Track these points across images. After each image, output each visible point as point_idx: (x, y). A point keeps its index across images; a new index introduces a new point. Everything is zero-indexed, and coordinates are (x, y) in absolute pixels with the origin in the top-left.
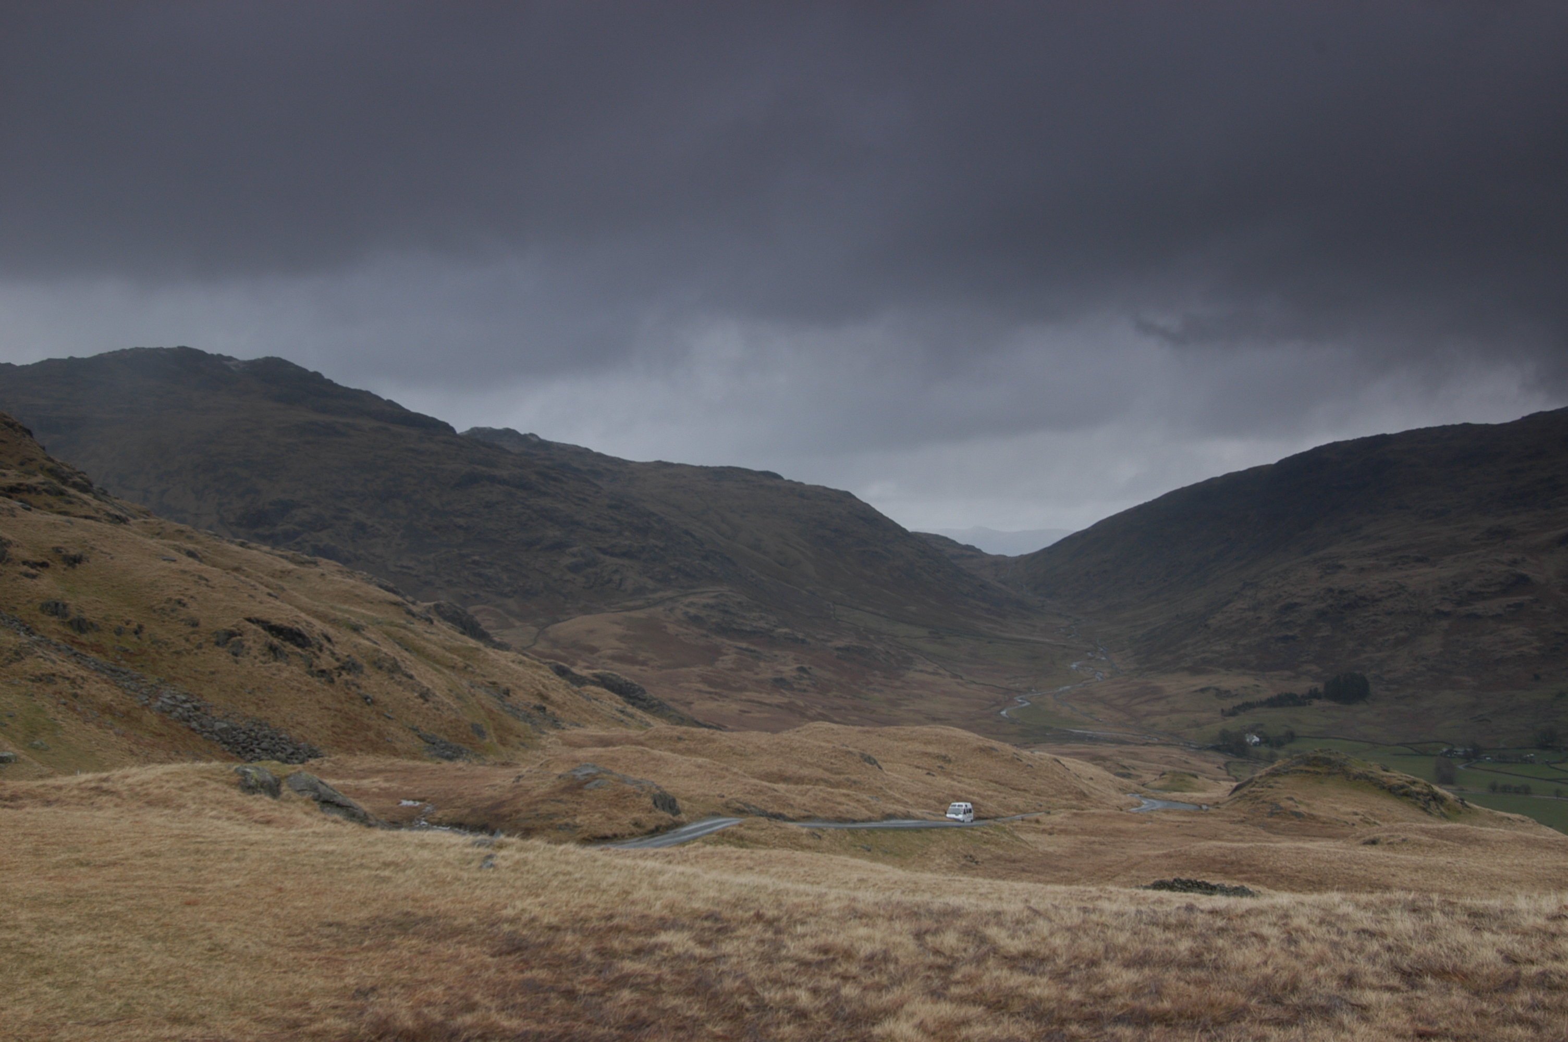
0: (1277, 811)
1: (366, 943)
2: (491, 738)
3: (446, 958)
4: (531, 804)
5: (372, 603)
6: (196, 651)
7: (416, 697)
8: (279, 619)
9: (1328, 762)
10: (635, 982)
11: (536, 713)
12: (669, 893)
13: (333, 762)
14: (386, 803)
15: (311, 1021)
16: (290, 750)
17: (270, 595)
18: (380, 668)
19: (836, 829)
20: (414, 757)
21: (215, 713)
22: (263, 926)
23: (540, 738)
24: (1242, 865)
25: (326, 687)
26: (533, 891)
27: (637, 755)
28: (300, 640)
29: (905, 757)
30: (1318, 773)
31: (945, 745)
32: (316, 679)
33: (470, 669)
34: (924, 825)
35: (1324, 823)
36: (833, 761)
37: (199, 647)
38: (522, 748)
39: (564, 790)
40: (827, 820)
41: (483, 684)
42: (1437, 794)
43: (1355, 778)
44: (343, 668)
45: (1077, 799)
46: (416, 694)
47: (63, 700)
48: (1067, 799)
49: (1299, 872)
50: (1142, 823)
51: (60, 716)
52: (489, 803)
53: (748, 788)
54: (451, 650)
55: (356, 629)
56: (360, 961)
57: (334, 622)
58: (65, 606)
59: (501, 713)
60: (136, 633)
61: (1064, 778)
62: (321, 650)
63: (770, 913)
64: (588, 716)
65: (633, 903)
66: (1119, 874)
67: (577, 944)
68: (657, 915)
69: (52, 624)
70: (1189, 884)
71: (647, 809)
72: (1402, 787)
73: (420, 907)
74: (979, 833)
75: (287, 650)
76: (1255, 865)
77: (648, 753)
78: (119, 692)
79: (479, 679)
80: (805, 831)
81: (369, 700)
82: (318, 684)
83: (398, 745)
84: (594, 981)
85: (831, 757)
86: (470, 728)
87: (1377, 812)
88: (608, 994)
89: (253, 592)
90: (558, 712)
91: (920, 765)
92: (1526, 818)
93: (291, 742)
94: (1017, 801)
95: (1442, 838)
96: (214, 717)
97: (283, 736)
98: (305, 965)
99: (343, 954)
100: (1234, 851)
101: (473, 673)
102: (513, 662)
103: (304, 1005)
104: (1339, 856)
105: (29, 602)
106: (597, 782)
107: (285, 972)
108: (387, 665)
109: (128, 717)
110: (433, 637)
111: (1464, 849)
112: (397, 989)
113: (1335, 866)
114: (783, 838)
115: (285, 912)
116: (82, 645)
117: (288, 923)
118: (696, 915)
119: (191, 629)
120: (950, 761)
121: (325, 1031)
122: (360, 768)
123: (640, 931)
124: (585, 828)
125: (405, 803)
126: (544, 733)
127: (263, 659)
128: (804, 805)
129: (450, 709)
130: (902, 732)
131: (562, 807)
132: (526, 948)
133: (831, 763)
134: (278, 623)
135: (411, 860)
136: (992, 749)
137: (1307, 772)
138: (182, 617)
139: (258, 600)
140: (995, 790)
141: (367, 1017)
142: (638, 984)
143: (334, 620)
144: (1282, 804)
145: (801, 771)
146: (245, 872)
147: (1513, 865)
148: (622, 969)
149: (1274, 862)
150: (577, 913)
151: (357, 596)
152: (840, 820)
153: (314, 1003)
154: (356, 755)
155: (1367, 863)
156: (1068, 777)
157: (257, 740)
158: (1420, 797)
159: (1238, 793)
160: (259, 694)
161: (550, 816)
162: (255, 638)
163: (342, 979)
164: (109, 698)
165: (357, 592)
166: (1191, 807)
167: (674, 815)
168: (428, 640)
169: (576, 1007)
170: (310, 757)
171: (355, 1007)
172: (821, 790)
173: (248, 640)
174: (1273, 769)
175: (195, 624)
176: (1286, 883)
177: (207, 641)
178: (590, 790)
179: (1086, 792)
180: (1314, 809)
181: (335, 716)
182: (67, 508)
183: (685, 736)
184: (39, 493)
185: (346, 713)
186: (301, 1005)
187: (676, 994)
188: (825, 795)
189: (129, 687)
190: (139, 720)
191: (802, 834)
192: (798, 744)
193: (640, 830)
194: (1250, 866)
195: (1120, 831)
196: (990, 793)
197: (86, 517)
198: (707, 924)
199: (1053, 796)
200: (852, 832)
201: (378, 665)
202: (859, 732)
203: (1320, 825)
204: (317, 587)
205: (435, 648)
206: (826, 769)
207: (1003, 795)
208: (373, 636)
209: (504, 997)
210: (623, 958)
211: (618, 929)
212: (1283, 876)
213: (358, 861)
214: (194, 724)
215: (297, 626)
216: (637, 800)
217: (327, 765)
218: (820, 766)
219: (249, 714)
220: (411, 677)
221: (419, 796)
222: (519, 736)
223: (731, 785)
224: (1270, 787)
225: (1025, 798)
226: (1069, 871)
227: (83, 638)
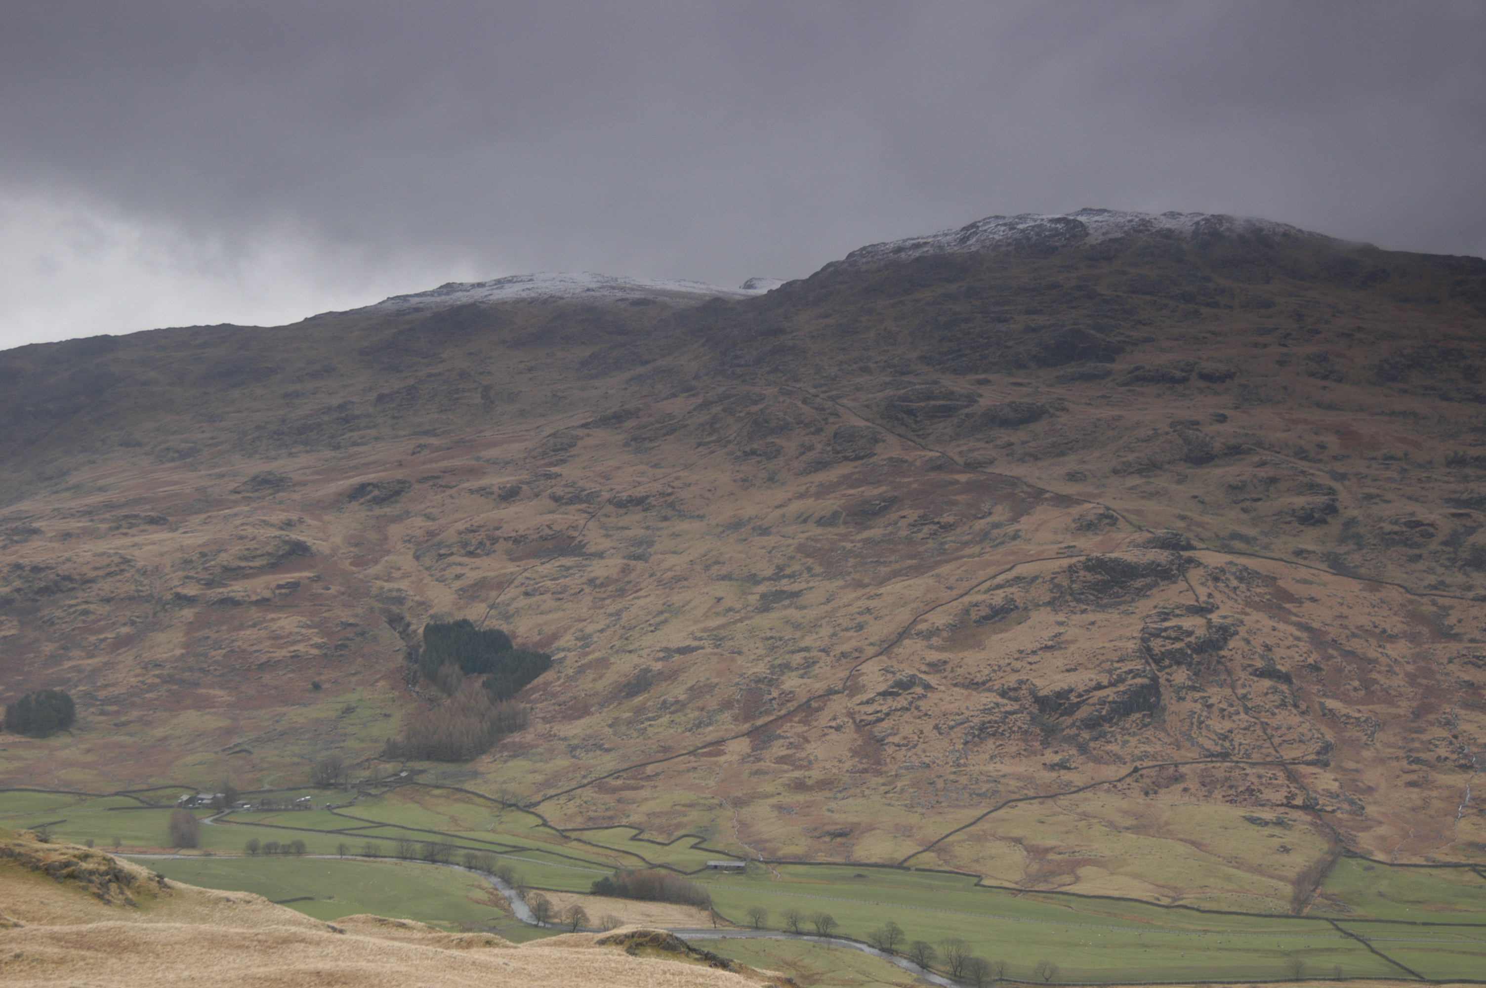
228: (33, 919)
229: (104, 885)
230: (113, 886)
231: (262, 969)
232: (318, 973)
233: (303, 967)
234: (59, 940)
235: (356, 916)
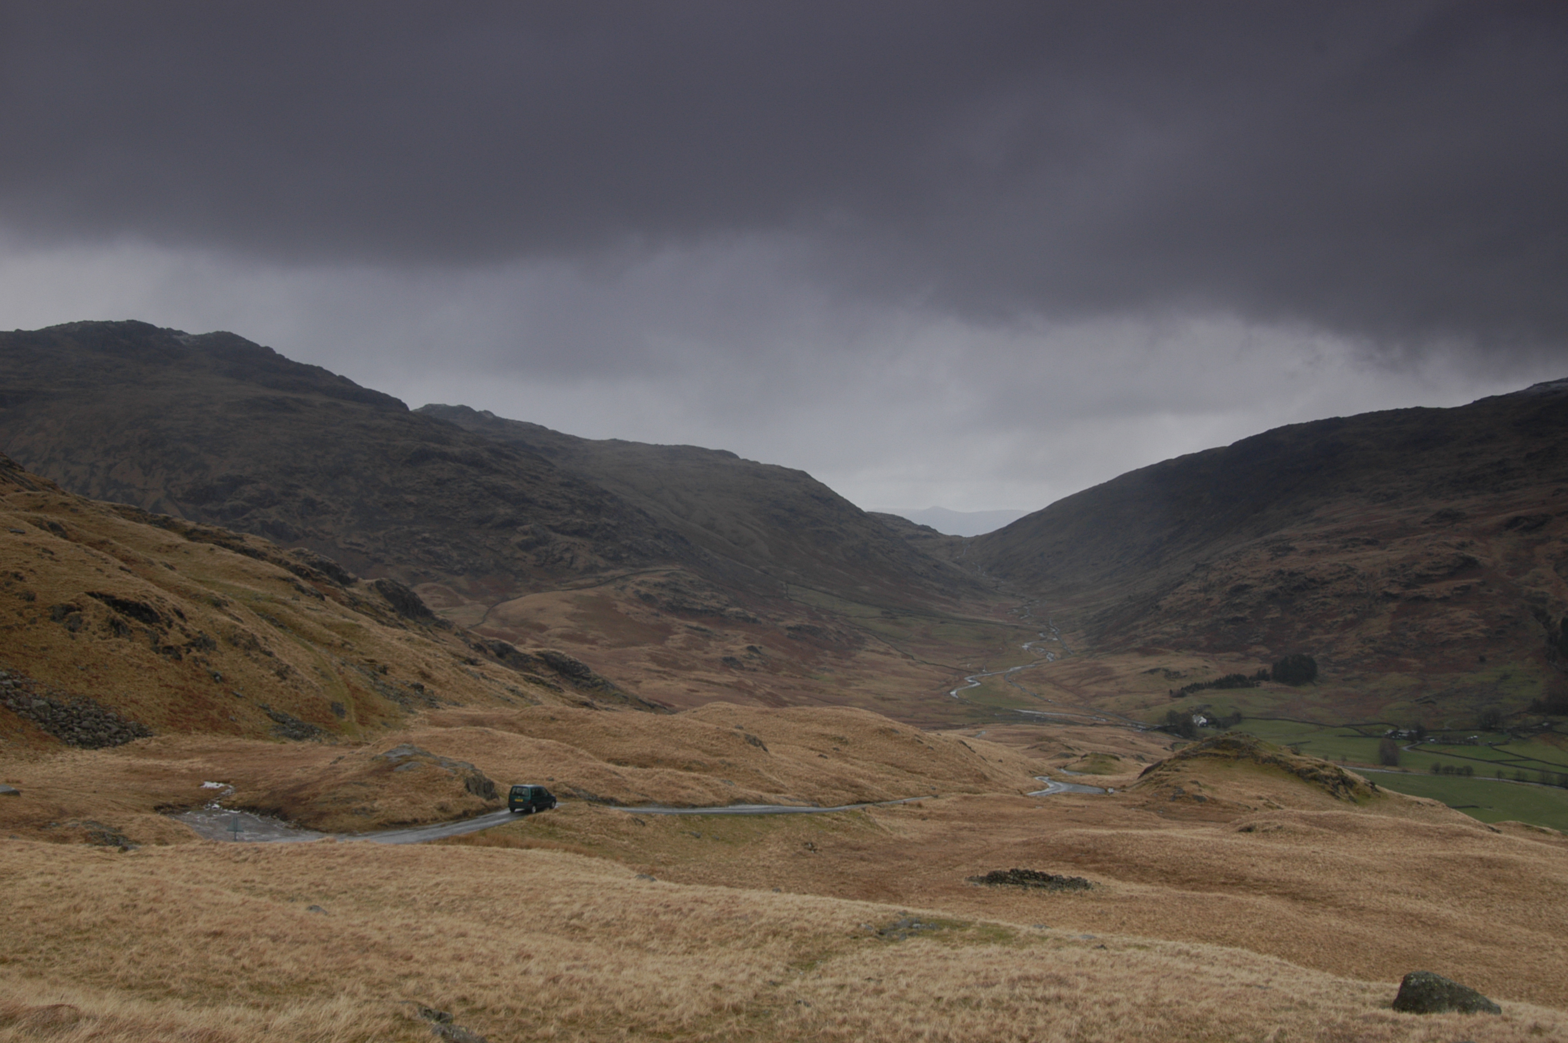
0: (1179, 796)
2: (351, 717)
4: (333, 787)
5: (260, 578)
6: (28, 626)
7: (273, 675)
8: (126, 594)
9: (1236, 745)
11: (412, 692)
13: (162, 742)
14: (186, 785)
16: (115, 729)
17: (122, 568)
18: (236, 644)
19: (667, 814)
20: (258, 736)
21: (38, 691)
23: (406, 717)
24: (1098, 854)
25: (170, 664)
27: (474, 736)
28: (146, 615)
29: (800, 738)
30: (1227, 756)
31: (845, 726)
32: (161, 655)
33: (348, 646)
34: (770, 810)
35: (1225, 807)
36: (713, 742)
37: (33, 622)
38: (383, 727)
39: (372, 773)
40: (665, 805)
41: (359, 662)
42: (1346, 778)
43: (1264, 761)
44: (193, 645)
45: (976, 782)
46: (272, 672)
48: (965, 782)
49: (1155, 862)
50: (1029, 807)
52: (293, 785)
53: (584, 771)
54: (330, 626)
55: (218, 604)
57: (196, 597)
59: (370, 691)
61: (966, 761)
62: (170, 626)
64: (472, 696)
66: (962, 863)
70: (1027, 875)
71: (457, 792)
72: (1311, 771)
74: (829, 819)
75: (130, 626)
76: (1111, 854)
77: (489, 733)
79: (355, 656)
80: (626, 816)
81: (218, 678)
82: (161, 661)
83: (243, 724)
85: (713, 739)
86: (330, 707)
87: (1283, 796)
89: (102, 566)
90: (439, 691)
91: (815, 746)
92: (1437, 802)
93: (118, 721)
94: (911, 784)
95: (1320, 826)
96: (35, 695)
97: (110, 714)
100: (1094, 838)
101: (350, 650)
102: (400, 639)
104: (1202, 844)
106: (409, 764)
108: (243, 641)
110: (315, 614)
111: (1340, 837)
113: (1193, 855)
114: (600, 825)
119: (26, 603)
120: (846, 743)
122: (189, 747)
124: (383, 812)
125: (208, 785)
126: (413, 712)
127: (103, 634)
128: (643, 789)
129: (311, 687)
130: (801, 713)
131: (364, 790)
133: (712, 745)
134: (123, 597)
136: (893, 730)
137: (1216, 755)
138: (16, 591)
139: (107, 573)
140: (888, 773)
143: (196, 595)
144: (1185, 788)
145: (676, 753)
147: (1385, 853)
149: (1132, 851)
151: (245, 571)
152: (679, 805)
154: (190, 734)
155: (1229, 852)
156: (970, 760)
157: (79, 718)
158: (1328, 781)
159: (1146, 777)
160: (94, 671)
161: (348, 799)
162: (96, 613)
165: (245, 567)
166: (1098, 790)
167: (488, 799)
168: (306, 617)
170: (138, 736)
172: (669, 774)
173: (88, 615)
174: (1183, 752)
175: (30, 597)
176: (1138, 873)
177: (42, 616)
178: (400, 773)
179: (987, 775)
180: (1218, 793)
181: (177, 693)
183: (559, 717)
185: (189, 691)
188: (673, 779)
191: (622, 820)
192: (680, 725)
193: (444, 815)
194: (1105, 854)
195: (1003, 816)
196: (881, 776)
199: (951, 779)
200: (684, 817)
201: (233, 641)
202: (757, 712)
203: (1220, 809)
204: (204, 562)
205: (312, 624)
206: (705, 751)
207: (895, 778)
208: (237, 613)
212: (1137, 866)
214: (10, 702)
215: (145, 601)
216: (448, 783)
217: (153, 744)
218: (699, 748)
219: (77, 691)
220: (270, 654)
221: (224, 778)
222: (383, 716)
223: (566, 768)
224: (1177, 770)
225: (920, 781)
226: (911, 859)
228: (1289, 805)
229: (1335, 787)
230: (1341, 787)
231: (1442, 852)
232: (1481, 859)
233: (1470, 853)
234: (1306, 820)
235: (1509, 822)
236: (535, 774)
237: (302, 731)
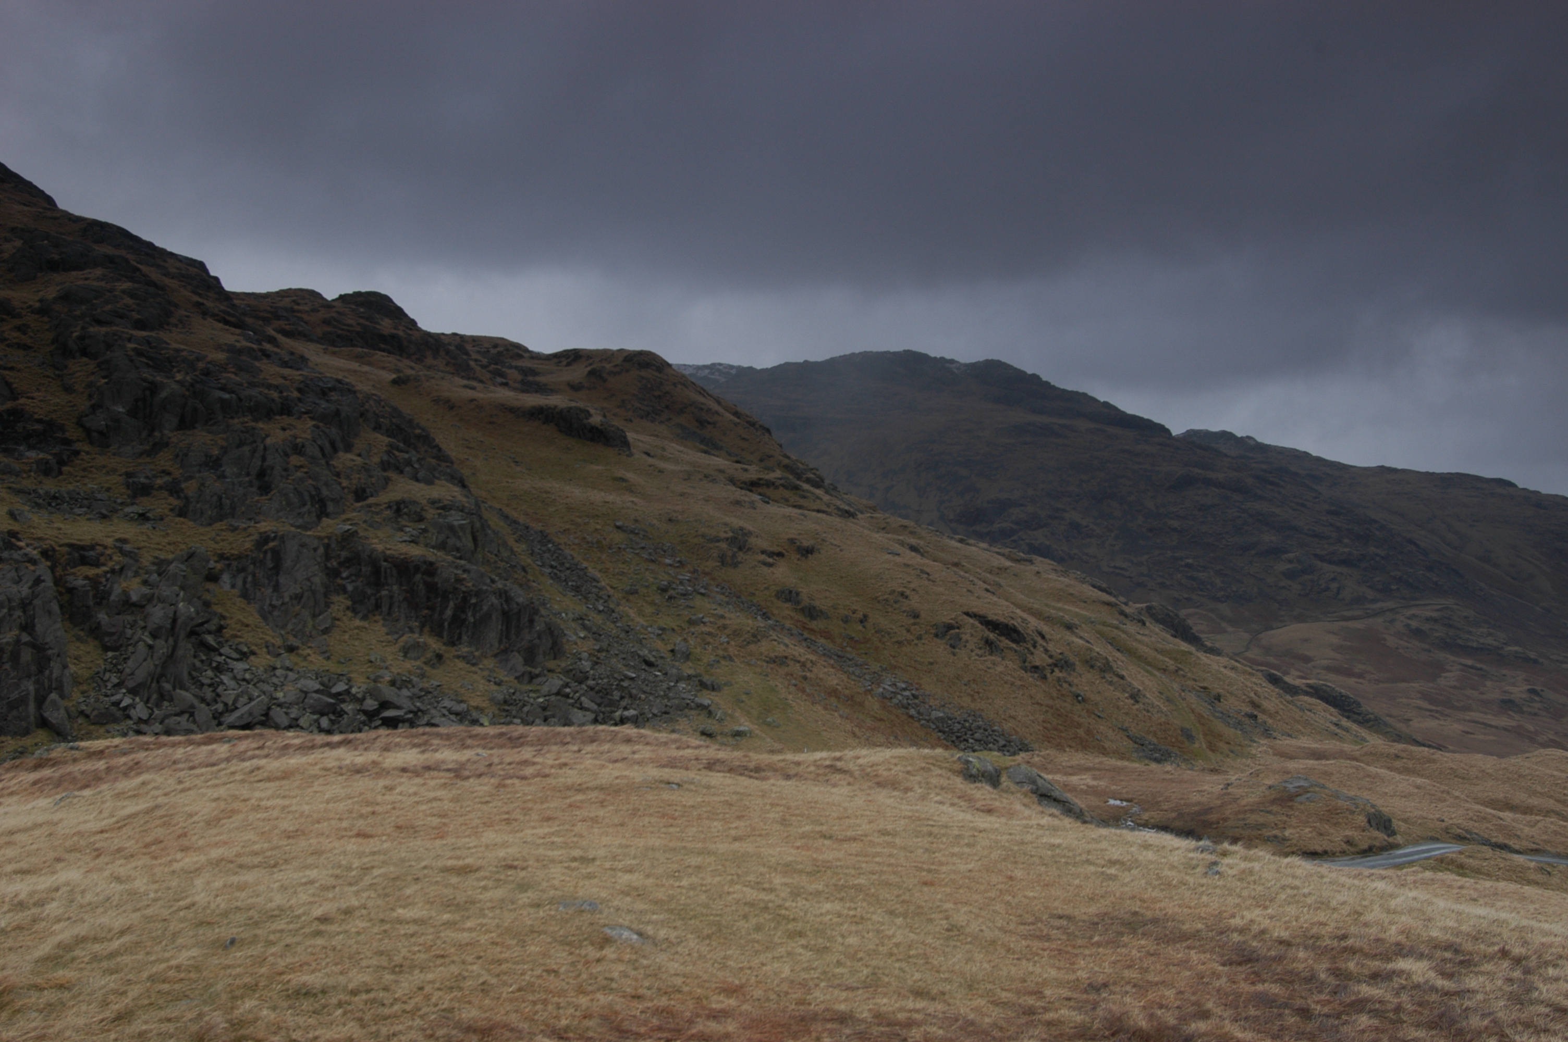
1: (1096, 939)
2: (1200, 743)
3: (1176, 961)
4: (1239, 812)
5: (1085, 602)
6: (916, 642)
7: (1127, 698)
8: (995, 614)
10: (1373, 1007)
11: (1246, 720)
12: (1403, 918)
13: (1043, 757)
14: (1094, 801)
15: (1046, 1010)
16: (1002, 742)
17: (987, 590)
18: (1092, 667)
20: (1122, 757)
21: (932, 702)
22: (994, 911)
23: (1250, 746)
25: (1038, 683)
26: (1262, 902)
27: (1351, 771)
28: (1015, 635)
32: (1030, 674)
33: (1181, 672)
37: (919, 638)
38: (1231, 755)
39: (1274, 802)
40: (1558, 855)
41: (1194, 688)
44: (1056, 665)
46: (1127, 695)
47: (794, 682)
51: (791, 697)
52: (1196, 808)
53: (1471, 814)
54: (1162, 652)
55: (1069, 627)
56: (1091, 956)
57: (1048, 619)
58: (798, 594)
59: (1211, 718)
60: (861, 622)
62: (1035, 646)
63: (1517, 951)
64: (1300, 727)
65: (1366, 925)
67: (1310, 962)
68: (1393, 940)
69: (785, 610)
71: (1360, 827)
73: (1147, 908)
75: (1001, 645)
77: (1363, 769)
78: (844, 677)
79: (1190, 683)
80: (1532, 865)
81: (1080, 698)
82: (1031, 679)
83: (1107, 744)
84: (1329, 1002)
86: (1180, 732)
88: (1344, 1017)
89: (971, 587)
90: (1270, 721)
93: (1003, 735)
96: (931, 706)
97: (996, 728)
98: (1038, 955)
99: (1074, 947)
101: (1184, 676)
102: (1225, 667)
103: (1038, 994)
105: (767, 588)
106: (1308, 795)
107: (1018, 959)
108: (1099, 664)
109: (851, 701)
110: (1145, 639)
112: (1128, 988)
114: (1508, 871)
115: (1016, 900)
116: (812, 631)
117: (1019, 912)
118: (1436, 945)
119: (912, 621)
121: (1060, 1022)
122: (1069, 764)
123: (1376, 955)
124: (1294, 842)
125: (1112, 802)
126: (1255, 742)
127: (980, 652)
128: (1533, 837)
129: (1160, 711)
131: (1271, 818)
132: (1257, 960)
134: (994, 618)
135: (1136, 860)
138: (904, 609)
139: (976, 595)
141: (1100, 1013)
142: (1376, 1010)
143: (1049, 617)
145: (1530, 801)
146: (976, 858)
148: (1359, 993)
150: (1307, 929)
151: (1072, 594)
153: (1048, 992)
154: (1065, 751)
157: (971, 730)
160: (974, 686)
161: (1259, 826)
162: (972, 632)
163: (1074, 971)
164: (835, 682)
165: (1071, 591)
167: (1389, 836)
168: (1140, 642)
169: (1310, 1027)
170: (1020, 750)
171: (1087, 1001)
172: (1552, 823)
173: (965, 634)
175: (916, 616)
177: (926, 632)
178: (1301, 803)
181: (1047, 711)
182: (802, 502)
183: (1404, 755)
184: (777, 488)
185: (1057, 710)
186: (1035, 993)
187: (1418, 1025)
188: (1556, 828)
189: (853, 673)
190: (861, 704)
191: (1529, 868)
192: (1527, 771)
193: (1352, 849)
197: (818, 511)
198: (1448, 955)
201: (1090, 663)
205: (1146, 650)
206: (1558, 801)
208: (1086, 635)
209: (1236, 1008)
210: (1359, 982)
211: (1353, 951)
213: (1084, 857)
214: (912, 712)
215: (1013, 622)
216: (1350, 817)
217: (1036, 759)
218: (1551, 797)
219: (964, 705)
220: (1122, 677)
221: (1126, 796)
222: (1228, 743)
223: (1452, 810)
227: (813, 625)
236: (1425, 814)
237: (1161, 756)
